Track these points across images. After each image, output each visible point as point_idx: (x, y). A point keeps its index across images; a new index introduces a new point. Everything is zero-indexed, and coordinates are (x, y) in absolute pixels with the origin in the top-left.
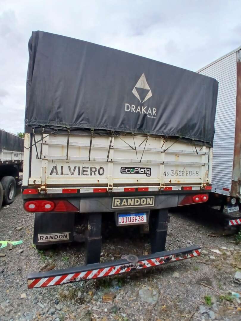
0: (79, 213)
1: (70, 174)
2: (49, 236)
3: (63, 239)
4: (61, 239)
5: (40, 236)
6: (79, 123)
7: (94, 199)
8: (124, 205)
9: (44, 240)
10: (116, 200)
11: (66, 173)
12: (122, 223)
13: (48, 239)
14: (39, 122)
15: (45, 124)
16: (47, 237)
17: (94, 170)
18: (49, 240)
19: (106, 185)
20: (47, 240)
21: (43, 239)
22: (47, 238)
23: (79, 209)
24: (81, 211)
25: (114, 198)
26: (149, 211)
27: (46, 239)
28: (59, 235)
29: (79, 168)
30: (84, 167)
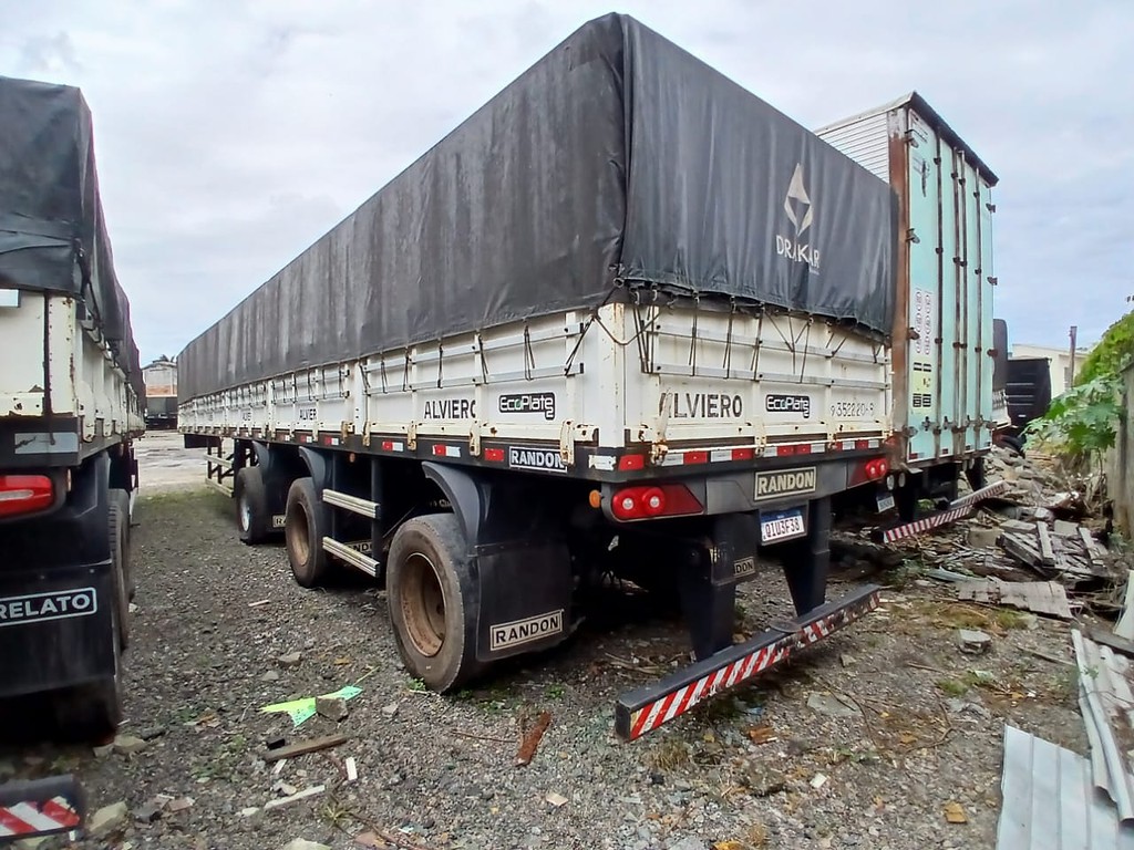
0: (705, 517)
1: (689, 415)
2: (517, 628)
3: (550, 630)
4: (545, 634)
5: (495, 631)
6: (713, 280)
7: (730, 478)
8: (773, 492)
9: (509, 642)
10: (761, 479)
11: (684, 413)
12: (768, 539)
13: (516, 636)
14: (648, 275)
15: (657, 281)
16: (513, 630)
17: (726, 402)
18: (519, 639)
19: (751, 440)
20: (513, 640)
21: (504, 640)
22: (514, 634)
23: (705, 507)
24: (711, 510)
25: (757, 474)
26: (807, 503)
27: (511, 637)
28: (539, 621)
29: (703, 396)
30: (711, 397)
